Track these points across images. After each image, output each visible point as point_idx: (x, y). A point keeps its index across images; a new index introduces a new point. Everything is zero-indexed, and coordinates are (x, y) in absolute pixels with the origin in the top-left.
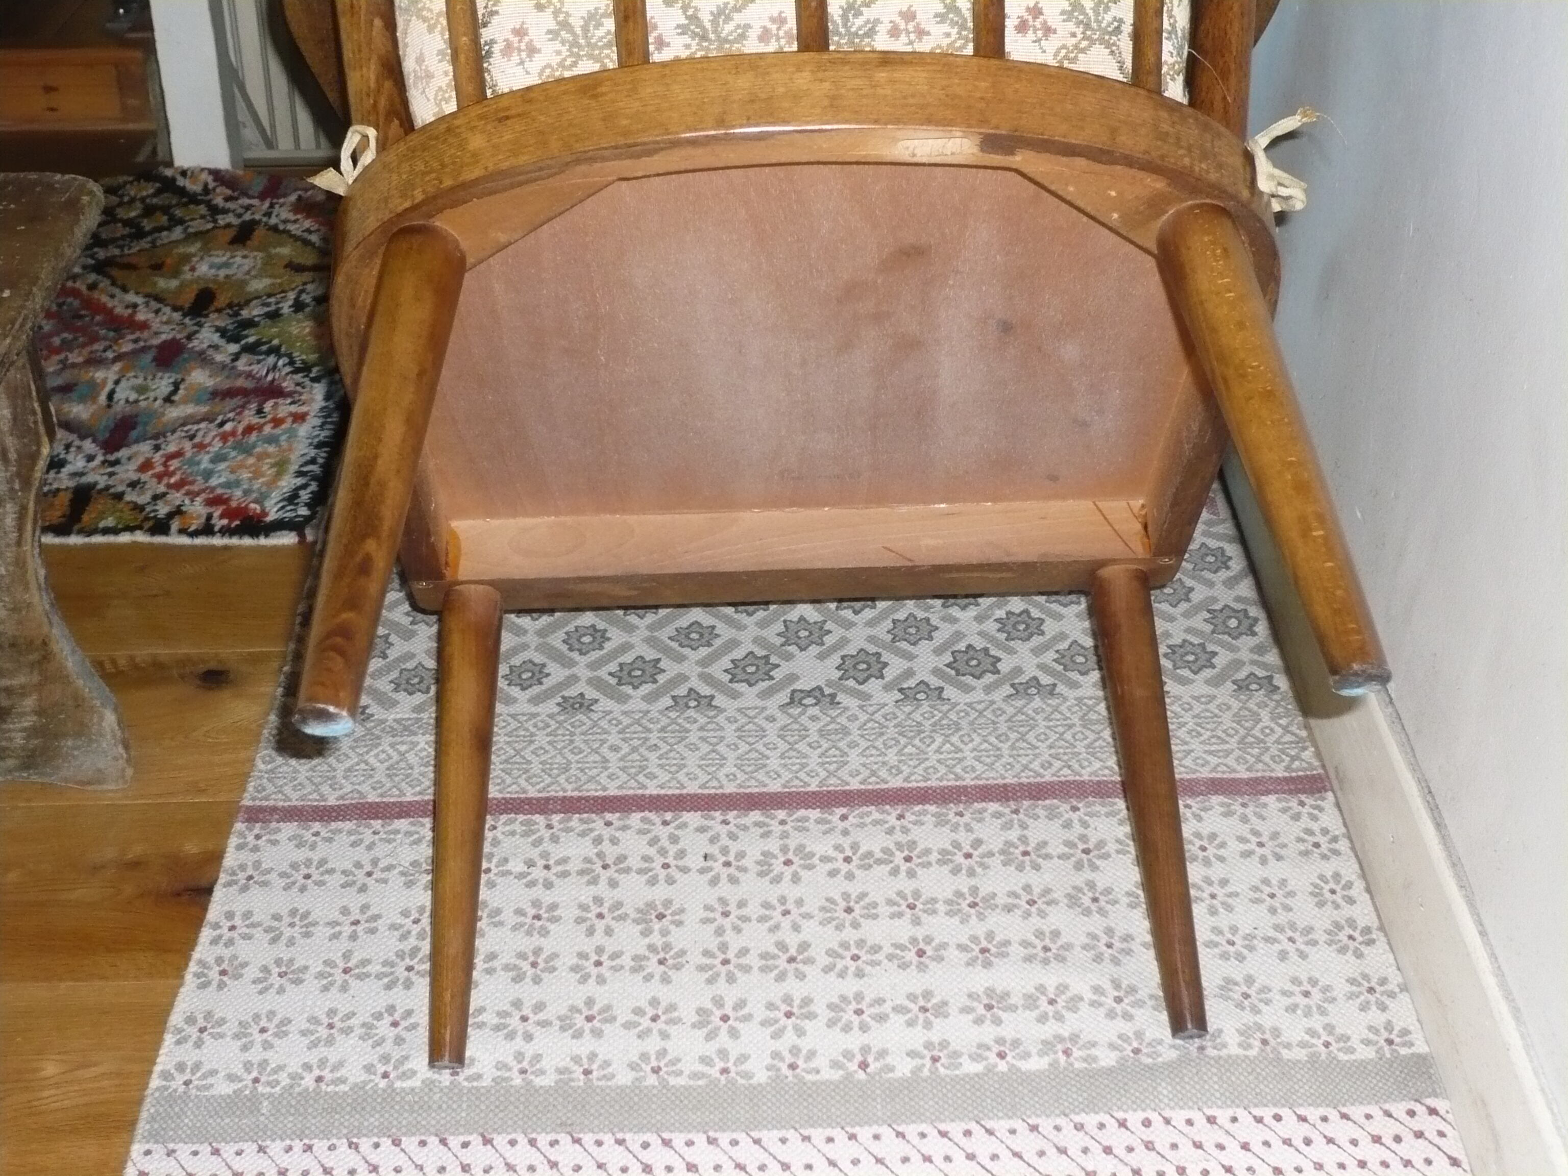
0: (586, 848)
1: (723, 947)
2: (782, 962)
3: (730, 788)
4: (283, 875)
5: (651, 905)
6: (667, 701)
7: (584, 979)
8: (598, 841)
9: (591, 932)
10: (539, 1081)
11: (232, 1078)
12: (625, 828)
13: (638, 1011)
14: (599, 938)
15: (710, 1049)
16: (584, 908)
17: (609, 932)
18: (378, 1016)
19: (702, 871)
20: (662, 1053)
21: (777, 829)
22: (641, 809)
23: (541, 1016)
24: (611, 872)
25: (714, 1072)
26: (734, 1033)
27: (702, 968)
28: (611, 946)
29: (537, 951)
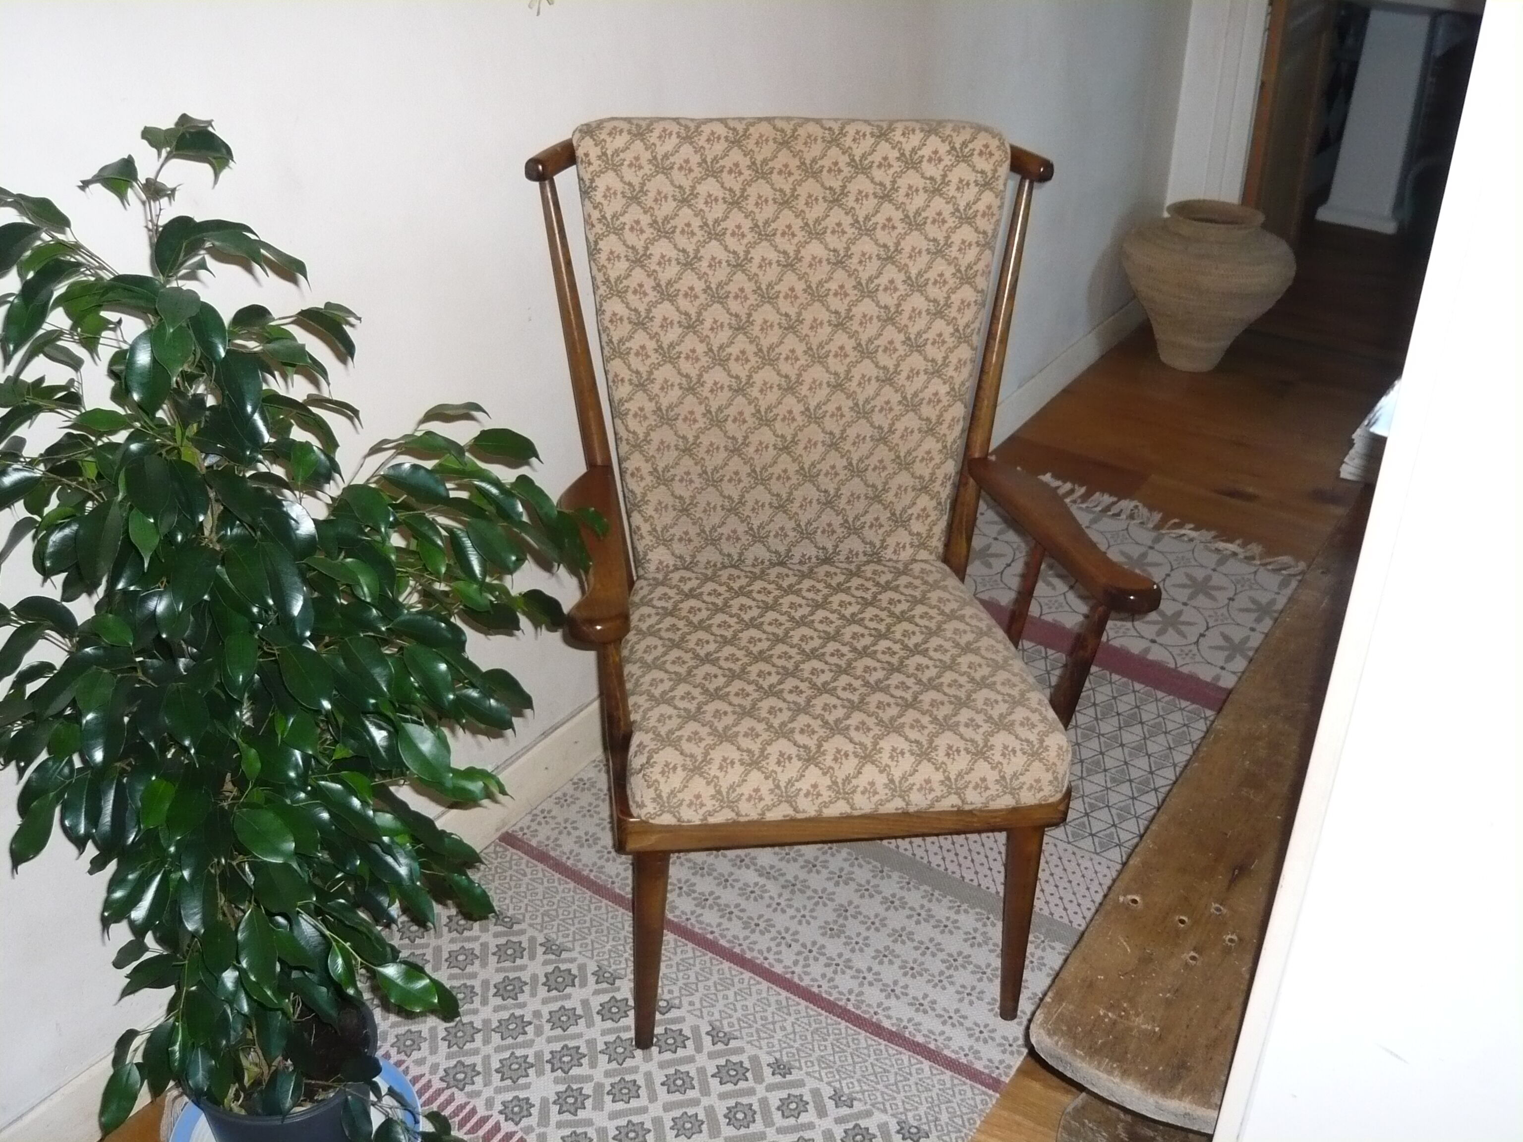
0: (839, 980)
1: (817, 904)
2: (799, 886)
3: (747, 975)
4: (993, 1039)
5: (832, 937)
6: (733, 1044)
7: (884, 919)
8: (831, 980)
9: (866, 938)
10: (929, 889)
12: (813, 980)
13: (871, 896)
14: (865, 934)
15: (856, 869)
16: (861, 950)
17: (859, 934)
18: (980, 945)
19: (797, 941)
20: (874, 877)
21: (745, 944)
22: (798, 986)
24: (838, 961)
25: (861, 861)
27: (832, 900)
28: (862, 929)
29: (895, 941)
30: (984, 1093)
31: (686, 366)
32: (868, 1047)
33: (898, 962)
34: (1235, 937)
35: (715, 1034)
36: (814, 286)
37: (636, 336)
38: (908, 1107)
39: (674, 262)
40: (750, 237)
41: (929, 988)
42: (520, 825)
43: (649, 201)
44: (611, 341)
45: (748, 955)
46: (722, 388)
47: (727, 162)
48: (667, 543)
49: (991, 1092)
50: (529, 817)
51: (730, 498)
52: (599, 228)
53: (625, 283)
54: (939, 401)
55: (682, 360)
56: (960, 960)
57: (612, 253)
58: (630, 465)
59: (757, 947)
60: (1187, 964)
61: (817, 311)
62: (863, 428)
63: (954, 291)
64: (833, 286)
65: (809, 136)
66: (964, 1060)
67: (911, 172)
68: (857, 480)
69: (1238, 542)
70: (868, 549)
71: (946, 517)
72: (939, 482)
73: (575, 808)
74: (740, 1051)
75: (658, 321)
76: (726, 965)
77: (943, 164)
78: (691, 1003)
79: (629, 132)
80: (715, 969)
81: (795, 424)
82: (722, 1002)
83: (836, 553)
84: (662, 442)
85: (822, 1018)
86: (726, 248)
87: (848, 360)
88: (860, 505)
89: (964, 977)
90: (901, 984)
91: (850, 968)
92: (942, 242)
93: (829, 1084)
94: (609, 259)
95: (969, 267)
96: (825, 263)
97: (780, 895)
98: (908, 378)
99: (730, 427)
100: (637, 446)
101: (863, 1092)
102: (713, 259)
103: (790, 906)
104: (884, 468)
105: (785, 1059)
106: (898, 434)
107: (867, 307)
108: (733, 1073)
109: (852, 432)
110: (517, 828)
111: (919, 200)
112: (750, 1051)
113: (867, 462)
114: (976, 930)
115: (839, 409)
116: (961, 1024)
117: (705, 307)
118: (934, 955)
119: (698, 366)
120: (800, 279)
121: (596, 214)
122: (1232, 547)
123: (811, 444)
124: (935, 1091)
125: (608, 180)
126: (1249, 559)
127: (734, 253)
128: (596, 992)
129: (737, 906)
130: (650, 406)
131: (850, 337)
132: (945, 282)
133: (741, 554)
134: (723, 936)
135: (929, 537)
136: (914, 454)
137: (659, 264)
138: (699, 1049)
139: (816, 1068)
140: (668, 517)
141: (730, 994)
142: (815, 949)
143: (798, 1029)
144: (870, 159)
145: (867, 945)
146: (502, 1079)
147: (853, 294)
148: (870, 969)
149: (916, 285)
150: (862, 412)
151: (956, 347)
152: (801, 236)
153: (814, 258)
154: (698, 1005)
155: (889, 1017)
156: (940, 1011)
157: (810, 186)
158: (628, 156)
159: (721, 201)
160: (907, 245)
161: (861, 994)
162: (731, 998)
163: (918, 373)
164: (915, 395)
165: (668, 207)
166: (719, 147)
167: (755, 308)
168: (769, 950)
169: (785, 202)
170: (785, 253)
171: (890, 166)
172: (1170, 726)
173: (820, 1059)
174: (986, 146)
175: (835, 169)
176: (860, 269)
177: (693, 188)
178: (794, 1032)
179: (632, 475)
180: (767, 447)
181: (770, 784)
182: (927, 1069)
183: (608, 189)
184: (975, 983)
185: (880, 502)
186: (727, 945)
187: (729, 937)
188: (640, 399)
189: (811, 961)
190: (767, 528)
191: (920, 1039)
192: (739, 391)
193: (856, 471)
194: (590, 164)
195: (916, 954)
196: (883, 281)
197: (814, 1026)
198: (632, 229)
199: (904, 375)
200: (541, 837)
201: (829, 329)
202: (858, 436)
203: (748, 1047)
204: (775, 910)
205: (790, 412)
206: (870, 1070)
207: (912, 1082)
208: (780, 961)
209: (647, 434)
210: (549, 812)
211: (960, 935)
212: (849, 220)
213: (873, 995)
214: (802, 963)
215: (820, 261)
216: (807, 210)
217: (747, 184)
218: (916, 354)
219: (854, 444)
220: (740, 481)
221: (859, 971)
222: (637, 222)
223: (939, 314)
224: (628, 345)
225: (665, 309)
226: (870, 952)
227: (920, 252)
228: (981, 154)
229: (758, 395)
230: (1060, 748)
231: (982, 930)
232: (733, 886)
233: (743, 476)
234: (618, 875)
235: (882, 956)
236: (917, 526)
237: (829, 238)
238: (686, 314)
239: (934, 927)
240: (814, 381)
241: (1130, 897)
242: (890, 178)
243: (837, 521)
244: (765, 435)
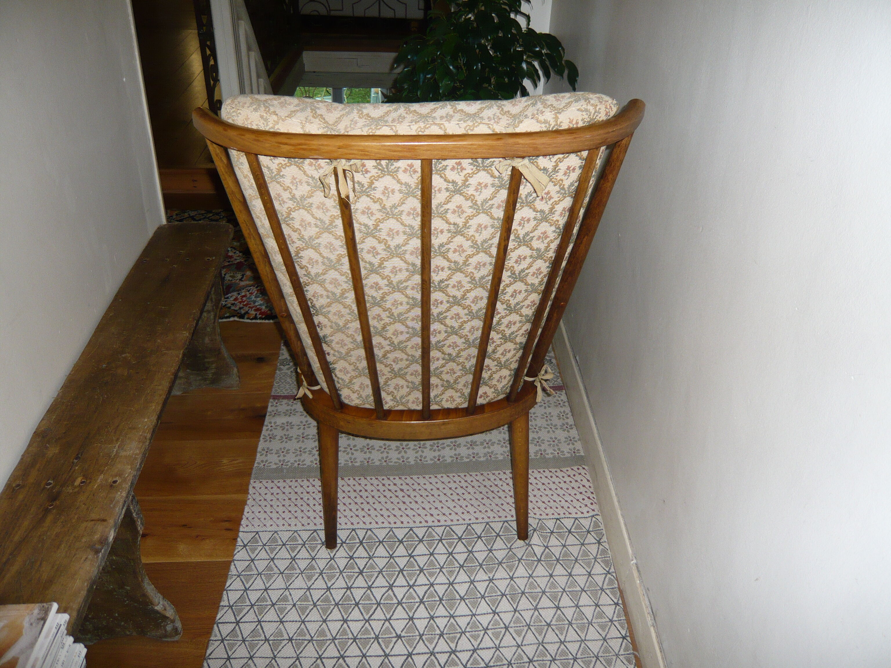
4: (284, 413)
10: (356, 464)
11: (276, 464)
15: (399, 456)
20: (387, 457)
23: (356, 448)
25: (401, 462)
26: (405, 452)
49: (276, 394)
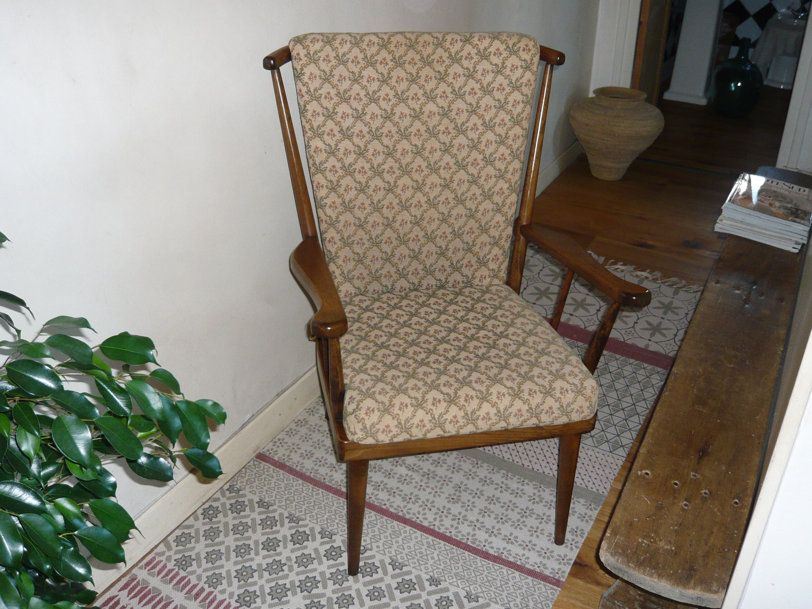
0: (461, 527)
1: (443, 485)
2: (431, 475)
3: (408, 528)
4: (553, 557)
5: (454, 503)
6: (405, 569)
7: (482, 491)
8: (457, 528)
9: (473, 503)
10: (505, 472)
11: (579, 502)
12: (446, 529)
13: (473, 478)
14: (472, 500)
15: (462, 463)
16: (471, 510)
17: (469, 501)
18: (538, 503)
19: (434, 507)
20: (473, 467)
21: (405, 510)
22: (438, 533)
24: (459, 517)
25: (464, 458)
26: (454, 464)
27: (451, 482)
28: (470, 497)
29: (490, 503)
30: (552, 589)
31: (359, 177)
32: (482, 566)
33: (493, 516)
34: (707, 491)
35: (394, 564)
36: (431, 128)
37: (329, 160)
38: (509, 599)
39: (350, 116)
40: (394, 101)
41: (512, 530)
42: (266, 448)
43: (335, 80)
44: (315, 164)
45: (407, 517)
46: (380, 189)
47: (379, 58)
48: (350, 280)
49: (556, 588)
50: (271, 444)
51: (386, 252)
52: (306, 97)
53: (323, 129)
54: (503, 193)
55: (356, 173)
56: (528, 511)
57: (314, 111)
58: (328, 236)
59: (411, 512)
60: (683, 509)
61: (433, 143)
62: (460, 210)
63: (510, 129)
64: (442, 128)
65: (425, 42)
66: (538, 570)
67: (484, 61)
68: (458, 240)
69: (648, 271)
70: (465, 279)
71: (508, 260)
72: (504, 240)
73: (298, 437)
74: (409, 573)
75: (342, 151)
76: (395, 523)
77: (502, 56)
78: (378, 547)
79: (323, 41)
80: (389, 526)
81: (422, 209)
82: (395, 545)
83: (447, 282)
84: (346, 222)
85: (454, 551)
86: (380, 108)
87: (451, 171)
88: (460, 254)
89: (532, 522)
90: (497, 528)
91: (467, 520)
92: (503, 101)
93: (463, 589)
94: (313, 116)
95: (519, 115)
96: (437, 115)
97: (421, 481)
98: (485, 180)
99: (385, 211)
100: (332, 225)
101: (483, 592)
102: (373, 114)
103: (428, 487)
104: (473, 232)
105: (436, 576)
106: (480, 213)
107: (462, 140)
108: (407, 586)
109: (454, 212)
110: (265, 450)
111: (489, 78)
112: (416, 573)
113: (463, 229)
114: (534, 494)
115: (447, 199)
116: (534, 549)
117: (369, 142)
118: (513, 510)
119: (366, 176)
120: (423, 124)
121: (304, 89)
122: (644, 274)
123: (431, 220)
124: (524, 589)
125: (311, 69)
126: (655, 280)
127: (385, 110)
128: (322, 544)
129: (397, 488)
130: (339, 201)
131: (452, 158)
132: (505, 124)
133: (393, 285)
134: (391, 506)
135: (499, 271)
136: (490, 224)
137: (342, 117)
138: (385, 573)
139: (455, 580)
140: (351, 265)
141: (400, 540)
142: (445, 511)
143: (441, 558)
144: (460, 54)
145: (474, 507)
146: (272, 599)
147: (453, 133)
148: (478, 521)
149: (489, 126)
150: (460, 201)
151: (512, 162)
152: (423, 100)
153: (430, 112)
154: (382, 548)
155: (492, 548)
156: (520, 542)
157: (427, 71)
158: (322, 55)
159: (376, 80)
160: (483, 104)
161: (474, 535)
162: (401, 543)
163: (491, 177)
164: (490, 189)
165: (346, 84)
166: (374, 49)
167: (398, 142)
168: (419, 513)
169: (413, 80)
170: (414, 109)
171: (472, 58)
172: (626, 373)
173: (456, 575)
174: (527, 45)
175: (441, 61)
176: (457, 117)
177: (360, 73)
178: (439, 560)
179: (329, 241)
180: (406, 223)
181: (429, 417)
182: (517, 577)
183: (311, 74)
184: (538, 525)
185: (471, 252)
186: (394, 511)
187: (395, 507)
188: (333, 197)
189: (444, 518)
190: (407, 269)
191: (511, 559)
192: (390, 190)
193: (457, 235)
194: (300, 59)
195: (503, 510)
196: (470, 124)
197: (450, 555)
198: (326, 97)
199: (483, 178)
200: (280, 454)
201: (440, 153)
202: (458, 214)
203: (413, 570)
204: (419, 490)
205: (419, 202)
206: (486, 580)
207: (510, 585)
208: (426, 519)
209: (337, 217)
210: (283, 440)
211: (526, 498)
212: (450, 89)
213: (481, 535)
214: (438, 519)
215: (434, 114)
216: (426, 85)
217: (391, 70)
218: (489, 166)
219: (456, 219)
220: (391, 243)
221: (471, 522)
222: (329, 93)
223: (502, 143)
224: (325, 165)
225: (346, 144)
226: (476, 510)
227: (490, 107)
228: (524, 50)
229: (400, 192)
230: (593, 387)
231: (538, 494)
232: (394, 477)
233: (393, 240)
234: (327, 474)
235: (484, 512)
236: (492, 265)
237: (439, 100)
238: (358, 146)
239: (511, 494)
240: (432, 184)
241: (644, 471)
242: (472, 65)
243: (447, 264)
244: (406, 216)
